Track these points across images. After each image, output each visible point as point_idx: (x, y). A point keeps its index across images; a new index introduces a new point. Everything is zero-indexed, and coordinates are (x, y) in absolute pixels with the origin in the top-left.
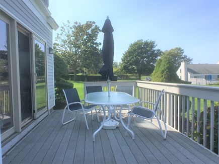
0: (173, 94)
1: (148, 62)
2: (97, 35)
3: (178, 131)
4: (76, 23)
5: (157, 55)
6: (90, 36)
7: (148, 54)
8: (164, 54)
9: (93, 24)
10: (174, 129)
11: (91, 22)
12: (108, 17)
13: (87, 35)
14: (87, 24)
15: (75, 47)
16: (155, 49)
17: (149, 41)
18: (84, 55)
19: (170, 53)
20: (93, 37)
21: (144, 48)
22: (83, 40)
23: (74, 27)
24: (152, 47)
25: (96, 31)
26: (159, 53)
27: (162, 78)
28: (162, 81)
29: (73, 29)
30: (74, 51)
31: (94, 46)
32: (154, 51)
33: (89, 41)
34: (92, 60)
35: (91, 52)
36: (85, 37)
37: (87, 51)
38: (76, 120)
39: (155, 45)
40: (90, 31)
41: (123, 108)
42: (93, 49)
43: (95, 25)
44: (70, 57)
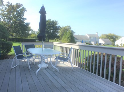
0: (75, 49)
1: (54, 32)
2: (24, 13)
3: (78, 67)
4: (9, 3)
5: (58, 29)
6: (19, 13)
7: (54, 28)
8: (62, 28)
9: (21, 6)
10: (76, 66)
11: (19, 4)
12: (43, 5)
13: (16, 12)
14: (16, 5)
15: (8, 19)
16: (57, 25)
17: (54, 21)
18: (14, 25)
19: (64, 28)
20: (21, 14)
21: (51, 24)
22: (14, 15)
23: (7, 5)
24: (56, 24)
25: (23, 11)
26: (60, 28)
27: (68, 41)
28: (68, 43)
29: (6, 7)
30: (7, 21)
31: (22, 20)
32: (57, 26)
33: (18, 16)
34: (20, 29)
35: (19, 23)
36: (15, 13)
37: (17, 22)
38: (19, 65)
39: (58, 23)
40: (19, 10)
41: (48, 57)
42: (21, 22)
43: (22, 7)
44: (4, 25)
